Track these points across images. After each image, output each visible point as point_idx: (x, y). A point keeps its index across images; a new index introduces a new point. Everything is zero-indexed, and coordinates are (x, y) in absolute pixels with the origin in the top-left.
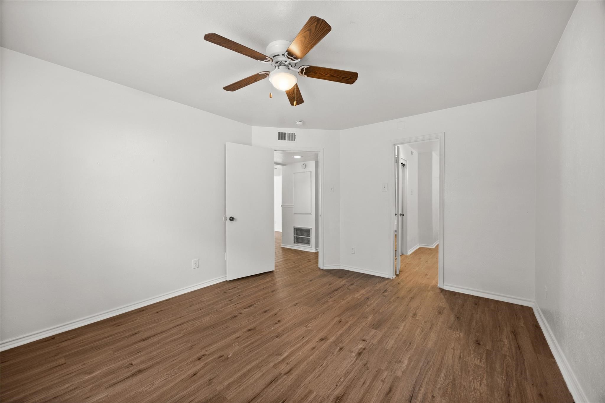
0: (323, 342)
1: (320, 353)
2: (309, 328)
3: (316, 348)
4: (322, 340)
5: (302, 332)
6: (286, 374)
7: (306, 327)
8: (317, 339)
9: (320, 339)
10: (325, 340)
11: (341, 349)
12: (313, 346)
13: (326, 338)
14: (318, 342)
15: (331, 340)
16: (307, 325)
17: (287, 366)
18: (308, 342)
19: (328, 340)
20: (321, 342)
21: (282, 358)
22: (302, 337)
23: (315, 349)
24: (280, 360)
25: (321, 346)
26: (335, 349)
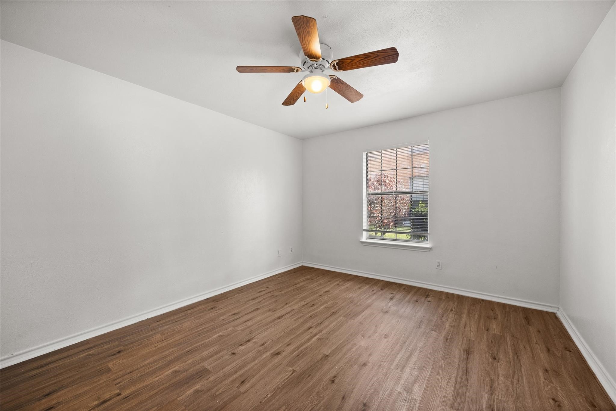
0: (278, 351)
1: (284, 341)
2: (290, 369)
3: (286, 345)
4: (278, 354)
5: (299, 363)
6: (312, 327)
7: (294, 371)
8: (284, 354)
9: (280, 354)
10: (275, 353)
11: (263, 345)
12: (290, 347)
13: (273, 355)
14: (283, 351)
15: (268, 353)
16: (292, 373)
17: (311, 331)
18: (294, 351)
19: (272, 353)
20: (280, 351)
21: (317, 337)
22: (299, 356)
23: (288, 344)
24: (318, 335)
25: (282, 346)
26: (269, 344)
